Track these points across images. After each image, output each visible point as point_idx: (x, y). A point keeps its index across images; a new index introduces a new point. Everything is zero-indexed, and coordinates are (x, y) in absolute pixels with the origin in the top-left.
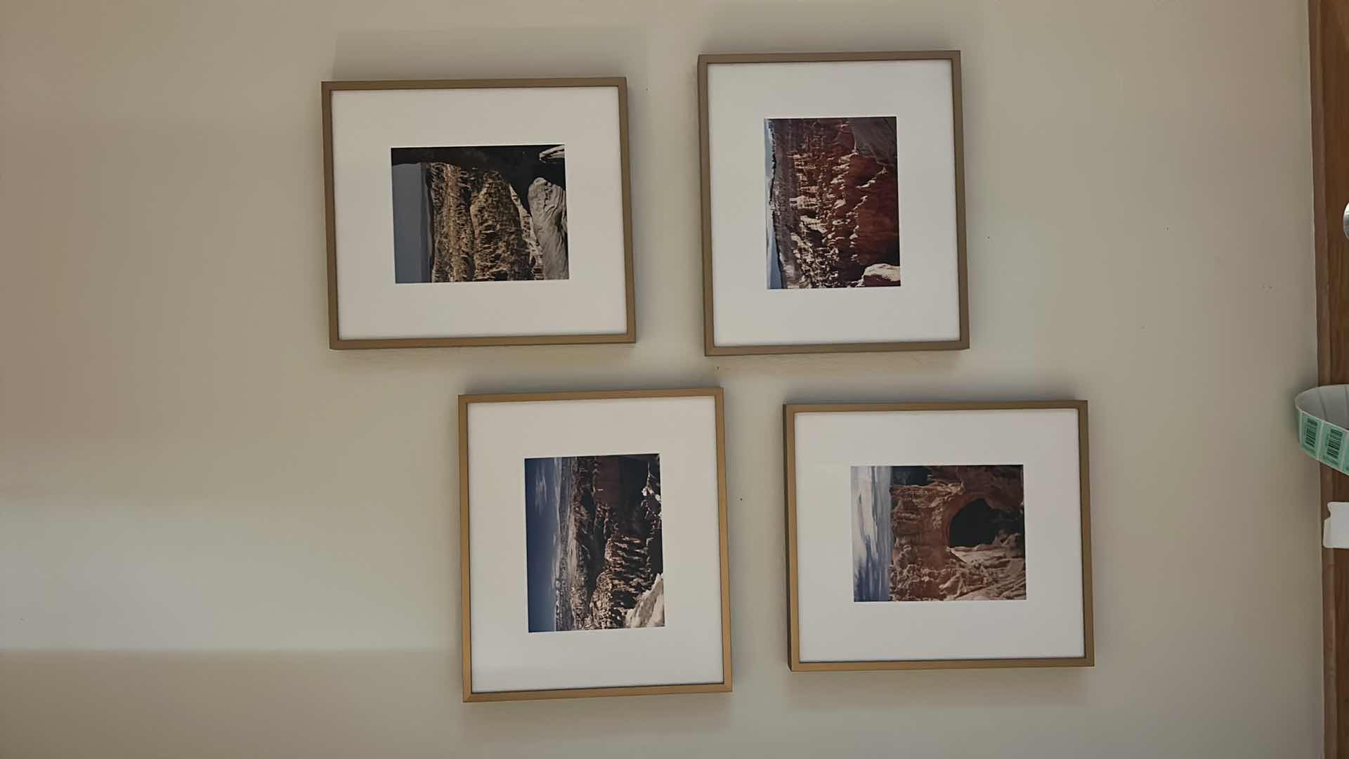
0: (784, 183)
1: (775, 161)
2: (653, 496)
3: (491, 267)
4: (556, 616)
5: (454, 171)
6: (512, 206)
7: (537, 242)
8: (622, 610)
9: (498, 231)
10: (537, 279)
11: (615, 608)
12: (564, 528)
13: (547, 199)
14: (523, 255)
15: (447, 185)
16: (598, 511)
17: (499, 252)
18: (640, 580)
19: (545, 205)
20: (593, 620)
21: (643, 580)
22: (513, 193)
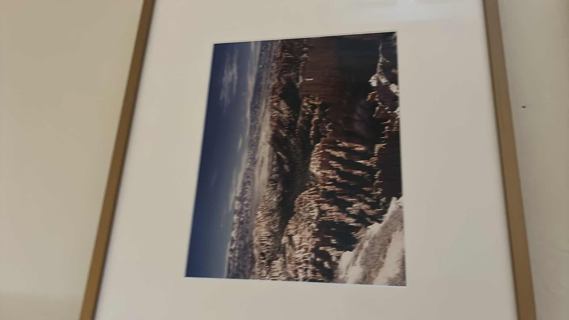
2: (387, 86)
4: (228, 255)
8: (333, 253)
11: (321, 248)
12: (255, 128)
16: (305, 107)
18: (364, 207)
20: (284, 265)
21: (367, 207)
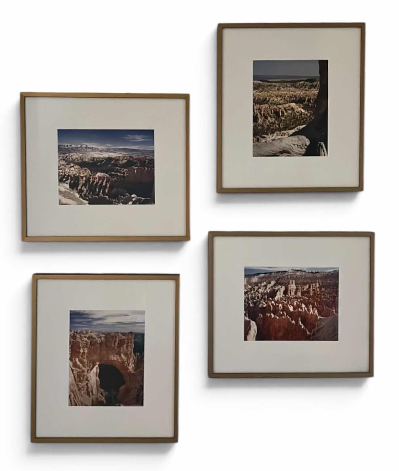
0: (303, 277)
1: (316, 273)
2: (131, 200)
3: (261, 114)
4: (66, 145)
5: (314, 95)
6: (294, 126)
7: (274, 140)
8: (68, 181)
9: (281, 119)
10: (253, 140)
11: (70, 178)
12: (115, 151)
13: (298, 145)
14: (267, 132)
15: (307, 90)
16: (124, 170)
17: (269, 118)
18: (85, 192)
19: (294, 145)
20: (63, 165)
21: (85, 193)
22: (302, 127)
